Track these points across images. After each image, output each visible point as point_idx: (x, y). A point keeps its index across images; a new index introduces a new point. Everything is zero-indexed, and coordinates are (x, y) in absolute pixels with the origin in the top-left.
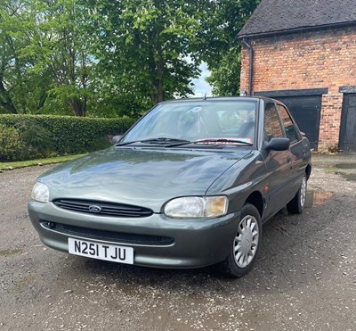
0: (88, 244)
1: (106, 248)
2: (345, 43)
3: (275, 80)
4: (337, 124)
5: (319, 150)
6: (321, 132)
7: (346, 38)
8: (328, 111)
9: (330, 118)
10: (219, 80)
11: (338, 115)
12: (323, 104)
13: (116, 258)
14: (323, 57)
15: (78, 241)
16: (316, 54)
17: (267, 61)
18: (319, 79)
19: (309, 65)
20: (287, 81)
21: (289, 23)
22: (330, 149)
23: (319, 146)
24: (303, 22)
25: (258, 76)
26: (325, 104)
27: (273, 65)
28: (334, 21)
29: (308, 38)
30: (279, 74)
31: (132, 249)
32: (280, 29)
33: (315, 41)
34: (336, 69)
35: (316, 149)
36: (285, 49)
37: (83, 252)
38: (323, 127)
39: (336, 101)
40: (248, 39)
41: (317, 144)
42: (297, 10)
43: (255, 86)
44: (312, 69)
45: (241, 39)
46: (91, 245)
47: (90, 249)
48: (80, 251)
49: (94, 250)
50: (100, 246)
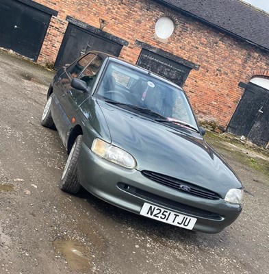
0: (163, 210)
4: (58, 45)
5: (38, 62)
6: (43, 47)
8: (54, 31)
9: (54, 38)
11: (60, 38)
12: (51, 23)
13: (181, 224)
22: (47, 65)
23: (39, 59)
26: (53, 24)
31: (196, 220)
35: (35, 60)
37: (155, 216)
38: (46, 43)
39: (62, 26)
41: (38, 56)
46: (165, 211)
47: (163, 214)
48: (151, 215)
49: (165, 216)
50: (173, 213)
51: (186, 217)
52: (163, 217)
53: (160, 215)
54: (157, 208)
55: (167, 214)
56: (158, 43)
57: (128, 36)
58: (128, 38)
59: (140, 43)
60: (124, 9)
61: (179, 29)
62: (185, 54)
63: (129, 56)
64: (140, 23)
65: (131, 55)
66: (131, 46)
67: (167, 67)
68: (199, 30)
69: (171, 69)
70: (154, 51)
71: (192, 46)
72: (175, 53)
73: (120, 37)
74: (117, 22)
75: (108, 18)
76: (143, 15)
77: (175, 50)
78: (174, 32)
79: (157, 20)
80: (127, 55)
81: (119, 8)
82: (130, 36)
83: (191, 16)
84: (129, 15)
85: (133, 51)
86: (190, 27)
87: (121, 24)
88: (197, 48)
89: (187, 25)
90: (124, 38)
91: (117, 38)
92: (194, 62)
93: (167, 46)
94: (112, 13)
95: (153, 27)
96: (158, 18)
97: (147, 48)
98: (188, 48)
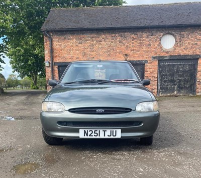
0: (93, 130)
1: (105, 131)
2: (103, 38)
3: (66, 56)
7: (103, 36)
10: (15, 55)
13: (111, 136)
14: (93, 45)
15: (86, 130)
16: (88, 43)
17: (61, 45)
18: (92, 57)
19: (85, 49)
20: (74, 57)
21: (71, 26)
24: (79, 26)
25: (56, 53)
27: (65, 48)
28: (96, 26)
29: (83, 34)
30: (68, 52)
31: (120, 130)
32: (67, 28)
33: (87, 36)
34: (100, 52)
36: (71, 39)
37: (90, 136)
40: (48, 32)
42: (74, 19)
43: (55, 59)
44: (88, 51)
45: (44, 31)
46: (95, 131)
47: (95, 133)
48: (87, 136)
49: (97, 133)
50: (101, 131)
51: (112, 130)
52: (96, 135)
53: (93, 134)
54: (89, 130)
55: (98, 132)
56: (167, 52)
57: (145, 57)
58: (146, 58)
59: (155, 58)
60: (136, 42)
61: (178, 37)
62: (189, 51)
63: (151, 68)
64: (150, 45)
65: (152, 67)
66: (150, 62)
67: (180, 65)
68: (193, 32)
69: (184, 65)
70: (167, 58)
71: (192, 44)
72: (182, 54)
73: (141, 59)
74: (135, 51)
75: (128, 52)
76: (150, 40)
77: (182, 51)
78: (176, 41)
79: (160, 39)
80: (150, 69)
81: (133, 43)
82: (147, 56)
83: (182, 26)
84: (141, 45)
85: (153, 64)
86: (185, 33)
87: (138, 51)
88: (196, 44)
89: (182, 33)
90: (144, 59)
91: (139, 61)
92: (198, 54)
93: (174, 51)
94: (130, 47)
95: (160, 44)
96: (161, 38)
97: (161, 59)
98: (189, 47)
